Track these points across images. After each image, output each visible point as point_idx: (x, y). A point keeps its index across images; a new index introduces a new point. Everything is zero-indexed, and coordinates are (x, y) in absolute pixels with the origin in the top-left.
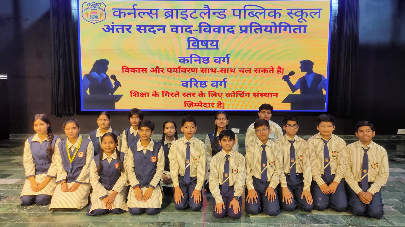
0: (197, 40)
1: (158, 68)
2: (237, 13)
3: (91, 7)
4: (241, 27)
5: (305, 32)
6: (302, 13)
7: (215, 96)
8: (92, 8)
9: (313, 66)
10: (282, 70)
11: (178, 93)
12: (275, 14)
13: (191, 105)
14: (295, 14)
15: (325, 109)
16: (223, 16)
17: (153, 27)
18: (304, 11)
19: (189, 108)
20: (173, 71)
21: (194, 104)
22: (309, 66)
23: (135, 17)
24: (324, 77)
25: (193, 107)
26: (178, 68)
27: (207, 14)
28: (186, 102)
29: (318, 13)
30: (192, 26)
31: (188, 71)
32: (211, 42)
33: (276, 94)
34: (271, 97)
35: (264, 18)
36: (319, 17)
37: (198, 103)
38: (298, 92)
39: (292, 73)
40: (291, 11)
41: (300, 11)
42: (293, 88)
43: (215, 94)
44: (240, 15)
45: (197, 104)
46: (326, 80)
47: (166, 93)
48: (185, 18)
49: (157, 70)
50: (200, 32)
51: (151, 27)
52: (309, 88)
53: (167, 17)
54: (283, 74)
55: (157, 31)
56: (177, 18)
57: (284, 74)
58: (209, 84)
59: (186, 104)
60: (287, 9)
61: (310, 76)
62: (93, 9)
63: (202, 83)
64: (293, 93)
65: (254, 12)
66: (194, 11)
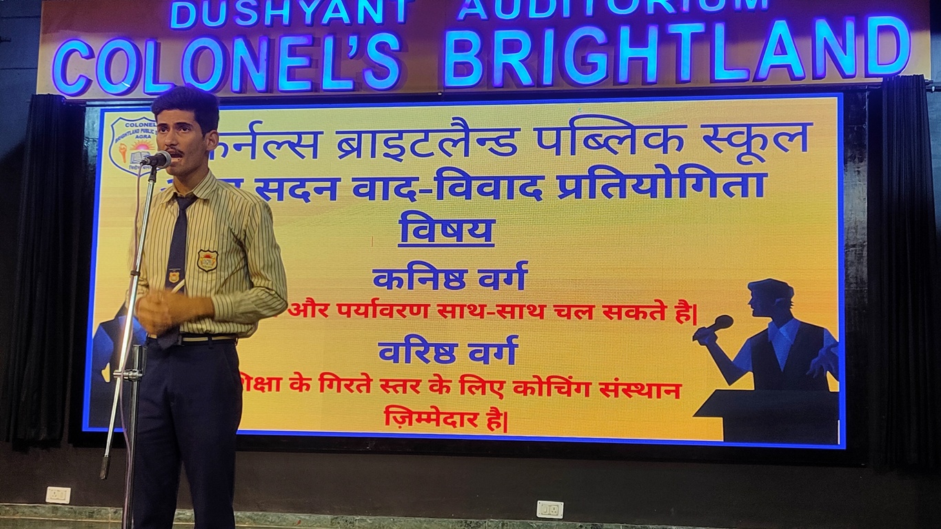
0: (429, 220)
1: (311, 302)
2: (549, 138)
3: (136, 131)
4: (562, 179)
5: (760, 193)
6: (750, 138)
7: (480, 389)
8: (139, 135)
9: (792, 300)
10: (691, 311)
11: (369, 380)
12: (666, 139)
13: (407, 420)
14: (729, 139)
15: (841, 441)
16: (510, 149)
17: (302, 182)
18: (755, 131)
19: (400, 427)
20: (356, 311)
21: (415, 417)
22: (778, 300)
23: (253, 157)
24: (830, 335)
25: (410, 424)
26: (370, 303)
27: (462, 144)
28: (391, 409)
29: (801, 137)
30: (417, 179)
31: (399, 312)
32: (470, 226)
33: (674, 388)
34: (659, 396)
35: (633, 152)
36: (804, 149)
37: (429, 414)
38: (746, 382)
39: (724, 322)
40: (716, 132)
41: (744, 129)
42: (730, 370)
43: (481, 384)
44: (557, 146)
45: (424, 416)
46: (836, 344)
47: (329, 380)
48: (395, 157)
49: (309, 309)
50: (440, 196)
51: (298, 183)
52: (782, 369)
53: (344, 153)
54: (695, 323)
55: (313, 193)
56: (373, 155)
57: (699, 325)
58: (461, 353)
59: (391, 415)
60: (702, 126)
61: (782, 330)
62: (141, 137)
63: (442, 351)
64: (730, 384)
65: (600, 136)
66: (422, 136)
